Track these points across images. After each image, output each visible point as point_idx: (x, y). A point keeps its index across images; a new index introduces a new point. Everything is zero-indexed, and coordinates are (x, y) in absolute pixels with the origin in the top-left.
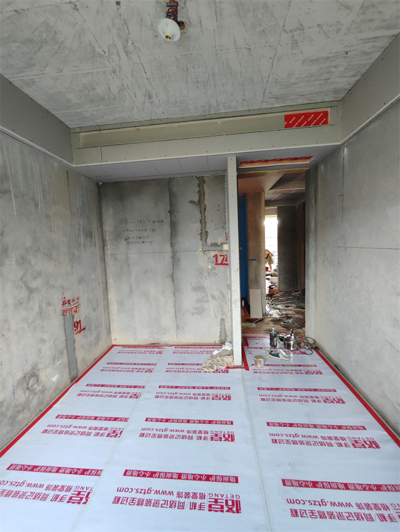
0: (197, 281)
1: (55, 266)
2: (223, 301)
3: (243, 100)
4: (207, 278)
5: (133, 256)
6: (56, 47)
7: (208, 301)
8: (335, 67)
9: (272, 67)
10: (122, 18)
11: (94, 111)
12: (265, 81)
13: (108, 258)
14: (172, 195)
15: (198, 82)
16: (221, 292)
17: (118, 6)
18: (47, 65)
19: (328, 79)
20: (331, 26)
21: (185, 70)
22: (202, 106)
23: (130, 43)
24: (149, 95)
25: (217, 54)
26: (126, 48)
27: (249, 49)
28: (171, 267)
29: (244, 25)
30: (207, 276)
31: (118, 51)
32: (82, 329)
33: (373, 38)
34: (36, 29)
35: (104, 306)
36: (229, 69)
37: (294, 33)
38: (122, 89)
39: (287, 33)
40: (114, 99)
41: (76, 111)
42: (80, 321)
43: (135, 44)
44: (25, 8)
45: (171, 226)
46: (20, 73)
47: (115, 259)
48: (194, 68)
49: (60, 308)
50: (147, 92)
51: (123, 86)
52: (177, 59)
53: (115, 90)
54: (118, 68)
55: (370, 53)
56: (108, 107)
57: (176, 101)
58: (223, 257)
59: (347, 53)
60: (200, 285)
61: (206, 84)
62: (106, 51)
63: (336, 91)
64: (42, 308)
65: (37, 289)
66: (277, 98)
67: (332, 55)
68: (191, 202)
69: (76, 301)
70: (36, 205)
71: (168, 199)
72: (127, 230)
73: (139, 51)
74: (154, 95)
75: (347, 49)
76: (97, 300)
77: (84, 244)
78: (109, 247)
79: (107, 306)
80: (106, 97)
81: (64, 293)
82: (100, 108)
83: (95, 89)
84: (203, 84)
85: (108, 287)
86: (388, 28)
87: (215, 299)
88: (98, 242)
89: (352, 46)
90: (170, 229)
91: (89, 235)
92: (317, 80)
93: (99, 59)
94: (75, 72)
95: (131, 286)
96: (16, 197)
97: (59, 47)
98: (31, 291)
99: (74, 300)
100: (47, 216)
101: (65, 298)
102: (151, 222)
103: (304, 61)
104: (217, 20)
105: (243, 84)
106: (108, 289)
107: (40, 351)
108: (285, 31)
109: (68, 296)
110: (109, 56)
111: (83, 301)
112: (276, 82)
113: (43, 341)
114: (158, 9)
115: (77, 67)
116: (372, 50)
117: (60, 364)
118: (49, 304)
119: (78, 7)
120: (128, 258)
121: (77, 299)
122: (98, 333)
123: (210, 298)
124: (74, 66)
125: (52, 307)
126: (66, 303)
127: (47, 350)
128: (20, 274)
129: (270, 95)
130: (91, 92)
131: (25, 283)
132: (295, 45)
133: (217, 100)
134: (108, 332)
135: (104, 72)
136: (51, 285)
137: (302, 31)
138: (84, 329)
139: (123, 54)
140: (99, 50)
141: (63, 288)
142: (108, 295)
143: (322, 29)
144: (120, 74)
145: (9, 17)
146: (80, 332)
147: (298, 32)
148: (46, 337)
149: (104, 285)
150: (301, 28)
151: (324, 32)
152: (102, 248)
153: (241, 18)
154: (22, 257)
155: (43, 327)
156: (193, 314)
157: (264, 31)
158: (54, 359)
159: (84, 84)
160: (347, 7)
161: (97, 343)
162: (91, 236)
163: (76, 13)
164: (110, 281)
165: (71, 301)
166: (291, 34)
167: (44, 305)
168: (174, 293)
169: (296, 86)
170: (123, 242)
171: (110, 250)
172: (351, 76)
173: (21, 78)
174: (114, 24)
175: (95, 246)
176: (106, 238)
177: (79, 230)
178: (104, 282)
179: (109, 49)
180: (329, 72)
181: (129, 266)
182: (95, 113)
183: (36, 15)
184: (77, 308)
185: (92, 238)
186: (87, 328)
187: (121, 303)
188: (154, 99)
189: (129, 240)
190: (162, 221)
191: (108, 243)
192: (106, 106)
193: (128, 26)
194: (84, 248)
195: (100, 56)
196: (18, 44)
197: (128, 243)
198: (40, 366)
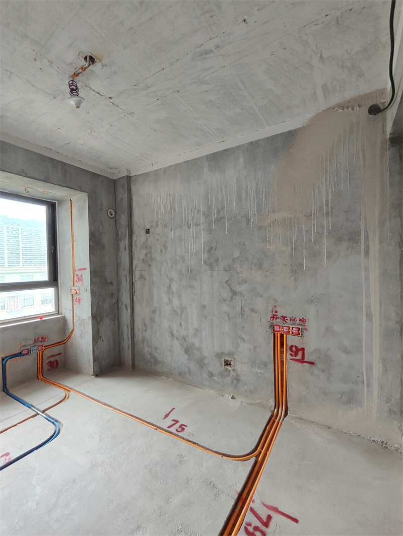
23: (136, 87)
32: (306, 361)
42: (303, 348)
43: (135, 84)
49: (267, 319)
51: (195, 82)
65: (241, 294)
69: (298, 321)
76: (357, 339)
81: (275, 307)
96: (229, 219)
98: (234, 293)
99: (293, 320)
100: (260, 228)
101: (276, 311)
109: (284, 313)
118: (253, 310)
122: (354, 392)
125: (257, 315)
128: (226, 278)
131: (230, 286)
136: (258, 294)
138: (312, 363)
141: (275, 301)
146: (302, 362)
154: (229, 266)
158: (254, 363)
165: (289, 319)
167: (246, 309)
177: (319, 233)
185: (357, 242)
186: (318, 366)
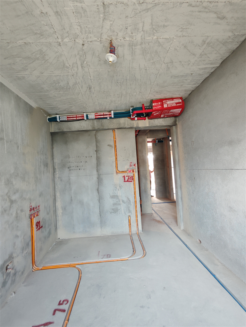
0: (113, 192)
1: (27, 185)
2: (129, 204)
3: (140, 92)
4: (119, 190)
5: (73, 178)
6: (43, 62)
7: (120, 204)
8: (186, 80)
9: (156, 78)
10: (84, 51)
11: (56, 94)
12: (152, 84)
13: (57, 180)
14: (97, 141)
15: (117, 82)
16: (128, 198)
17: (83, 46)
18: (35, 70)
19: (182, 85)
20: (186, 62)
21: (112, 76)
22: (118, 94)
23: (85, 62)
24: (90, 87)
25: (130, 71)
26: (83, 65)
27: (146, 69)
28: (97, 184)
29: (145, 59)
30: (119, 189)
31: (78, 66)
32: (40, 227)
33: (204, 68)
34: (34, 52)
35: (53, 211)
36: (135, 78)
37: (168, 64)
38: (76, 84)
39: (165, 64)
40: (69, 89)
41: (46, 94)
42: (40, 221)
43: (88, 63)
44: (31, 42)
45: (97, 159)
46: (17, 73)
47: (61, 180)
48: (117, 76)
49: (28, 213)
50: (89, 86)
51: (76, 82)
52: (108, 72)
53: (71, 84)
54: (76, 74)
55: (202, 75)
56: (65, 92)
57: (104, 91)
58: (128, 177)
59: (192, 74)
60: (115, 194)
61: (122, 84)
62: (71, 65)
63: (186, 91)
64: (18, 214)
65: (15, 201)
66: (157, 92)
67: (185, 74)
68: (108, 145)
69: (38, 208)
70: (18, 147)
71: (95, 144)
72: (70, 162)
73: (89, 66)
74: (93, 88)
75: (192, 73)
76: (50, 207)
77: (43, 172)
78: (57, 172)
79: (55, 211)
80: (65, 88)
81: (31, 203)
82: (60, 93)
83: (60, 83)
84: (120, 84)
85: (56, 198)
86: (211, 64)
87: (125, 203)
88: (51, 170)
89: (195, 71)
90: (96, 161)
91: (46, 165)
92: (177, 85)
93: (66, 69)
94: (51, 74)
95: (71, 197)
96: (7, 142)
97: (45, 62)
98: (12, 202)
99: (36, 208)
100: (24, 154)
101: (31, 206)
102: (84, 157)
103: (172, 77)
104: (132, 56)
105: (141, 85)
106: (56, 199)
107: (14, 244)
108: (164, 63)
109: (33, 205)
110: (72, 68)
111: (42, 208)
112: (157, 85)
113: (17, 236)
114: (103, 49)
115: (52, 72)
116: (204, 73)
117: (26, 253)
118: (22, 211)
119: (61, 44)
120: (69, 179)
121: (38, 207)
122: (50, 230)
123: (121, 202)
124: (51, 71)
125: (24, 213)
126: (32, 210)
127: (19, 243)
128: (6, 191)
129: (154, 90)
130: (57, 84)
131: (9, 197)
132: (168, 69)
133: (126, 92)
134: (55, 229)
135: (67, 75)
136: (24, 198)
137: (172, 64)
138: (42, 227)
139: (80, 67)
140: (67, 65)
141: (30, 199)
142: (55, 204)
143: (181, 63)
144: (76, 76)
145: (20, 46)
146: (39, 229)
147: (170, 64)
148: (19, 233)
149: (54, 197)
150: (172, 62)
151: (182, 65)
152: (53, 173)
153: (144, 56)
154: (8, 180)
155: (18, 226)
156: (111, 213)
157: (154, 62)
158: (23, 249)
159: (54, 81)
160: (194, 55)
161: (49, 237)
162: (47, 166)
163: (59, 47)
164: (58, 194)
165: (35, 208)
166: (167, 65)
167: (19, 212)
168: (99, 200)
169: (167, 87)
170: (67, 170)
171: (58, 175)
172: (194, 84)
173: (17, 75)
174: (78, 54)
175: (49, 172)
176: (56, 167)
177: (41, 162)
178: (54, 195)
179: (73, 64)
180: (183, 82)
181: (70, 184)
182: (56, 95)
183: (36, 46)
184: (38, 213)
185: (48, 167)
186: (43, 226)
187: (64, 209)
188: (92, 90)
189: (71, 168)
190: (91, 156)
191: (57, 170)
192: (64, 92)
193: (86, 55)
194: (43, 174)
195: (67, 67)
196: (20, 59)
197: (70, 170)
198: (14, 255)
